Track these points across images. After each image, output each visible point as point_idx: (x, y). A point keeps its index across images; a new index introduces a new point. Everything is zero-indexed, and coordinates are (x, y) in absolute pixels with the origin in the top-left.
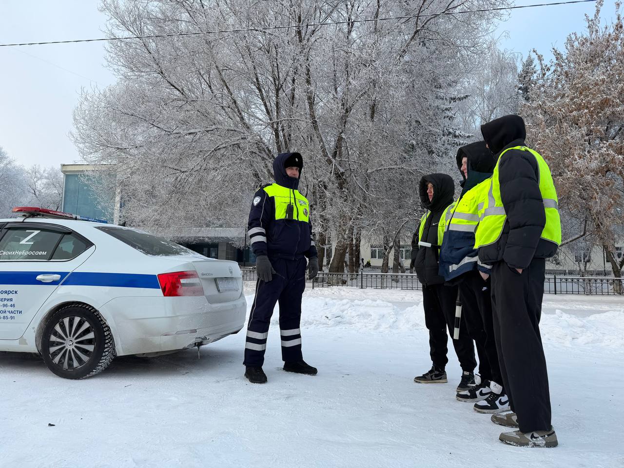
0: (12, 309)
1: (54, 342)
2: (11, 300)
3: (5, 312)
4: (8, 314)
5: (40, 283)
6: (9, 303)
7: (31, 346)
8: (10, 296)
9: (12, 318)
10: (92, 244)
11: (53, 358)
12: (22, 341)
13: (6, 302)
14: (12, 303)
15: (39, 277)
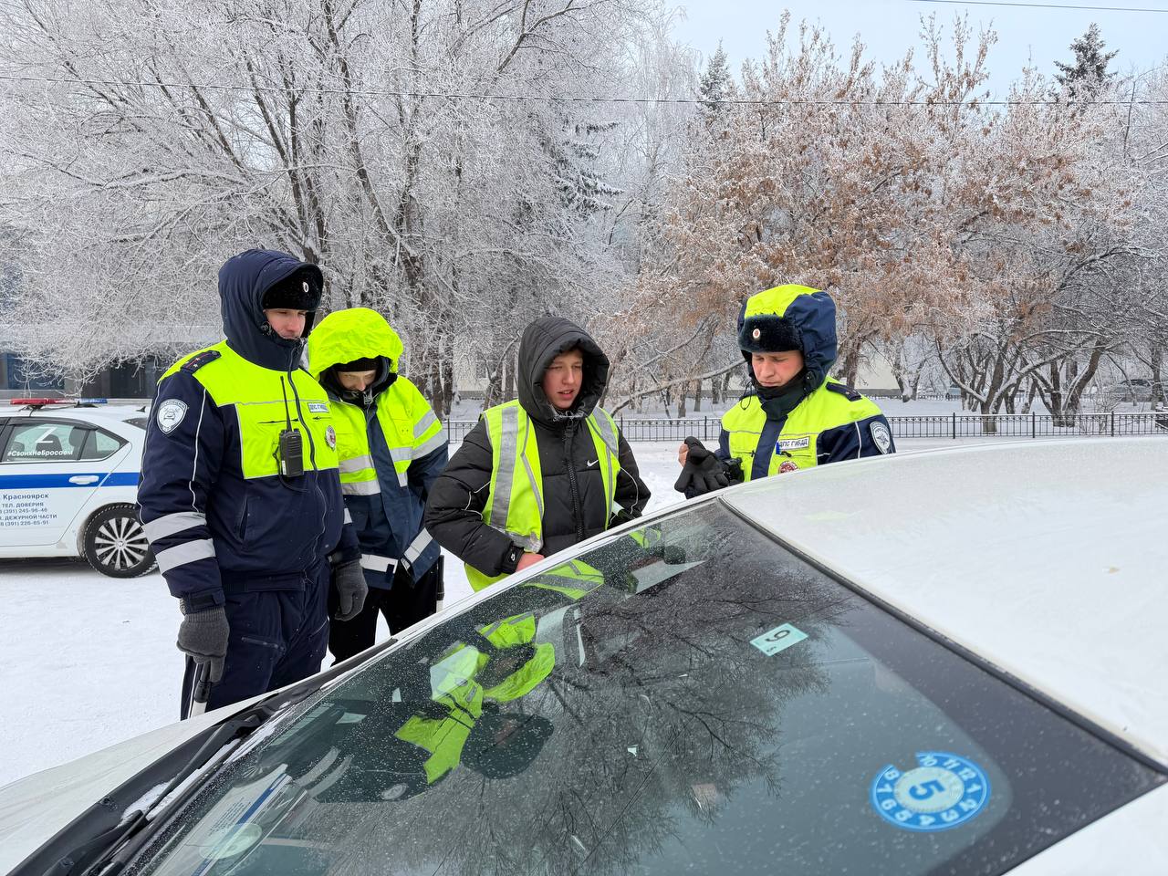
0: (44, 513)
1: (99, 544)
2: (42, 504)
3: (35, 517)
4: (38, 519)
5: (74, 485)
6: (40, 508)
7: (72, 549)
8: (40, 500)
9: (44, 522)
10: (126, 442)
11: (102, 561)
12: (60, 545)
13: (35, 507)
14: (44, 507)
15: (72, 480)
